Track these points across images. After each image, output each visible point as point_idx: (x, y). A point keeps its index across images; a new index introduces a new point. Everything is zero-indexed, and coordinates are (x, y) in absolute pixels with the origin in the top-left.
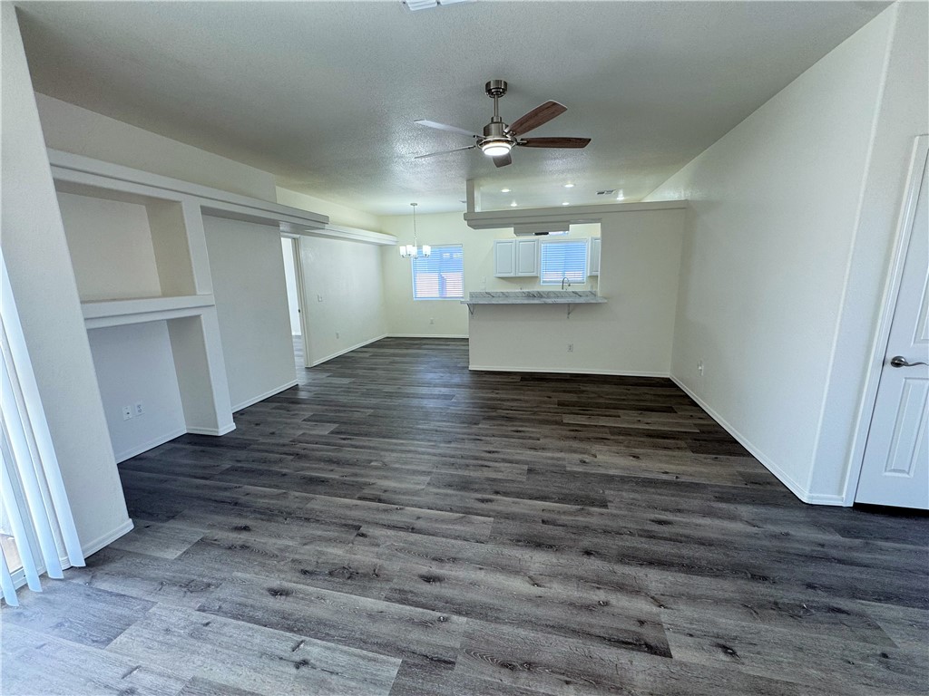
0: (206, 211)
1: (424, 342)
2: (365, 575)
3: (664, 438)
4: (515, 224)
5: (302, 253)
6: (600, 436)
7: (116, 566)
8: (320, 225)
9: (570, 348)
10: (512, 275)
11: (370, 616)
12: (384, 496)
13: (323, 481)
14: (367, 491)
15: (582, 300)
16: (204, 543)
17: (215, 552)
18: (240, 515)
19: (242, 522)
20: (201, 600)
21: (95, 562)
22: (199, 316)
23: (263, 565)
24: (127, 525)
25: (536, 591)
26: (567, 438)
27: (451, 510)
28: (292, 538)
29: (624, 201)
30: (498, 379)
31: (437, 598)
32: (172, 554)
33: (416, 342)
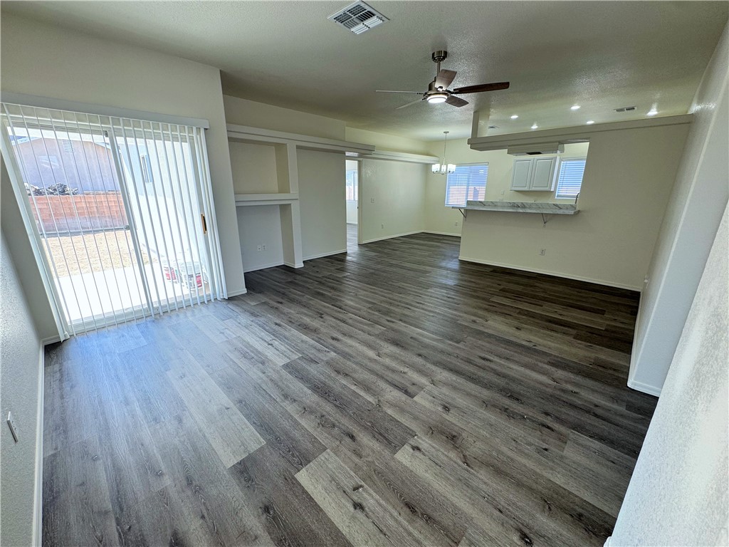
0: (298, 147)
1: (445, 238)
2: (311, 330)
3: (561, 325)
4: (509, 146)
5: (363, 170)
6: (508, 312)
7: (236, 302)
8: (368, 152)
9: (543, 252)
10: (526, 189)
11: (302, 341)
12: (344, 307)
13: (322, 295)
14: (338, 303)
15: (561, 212)
16: (265, 303)
17: (266, 307)
18: (282, 298)
19: (280, 300)
20: (254, 318)
21: (230, 299)
22: (290, 204)
23: (278, 315)
24: (244, 291)
25: (377, 358)
26: (480, 308)
27: (369, 320)
28: (295, 310)
29: (656, 115)
30: (474, 268)
31: (331, 345)
32: (253, 304)
33: (439, 238)
